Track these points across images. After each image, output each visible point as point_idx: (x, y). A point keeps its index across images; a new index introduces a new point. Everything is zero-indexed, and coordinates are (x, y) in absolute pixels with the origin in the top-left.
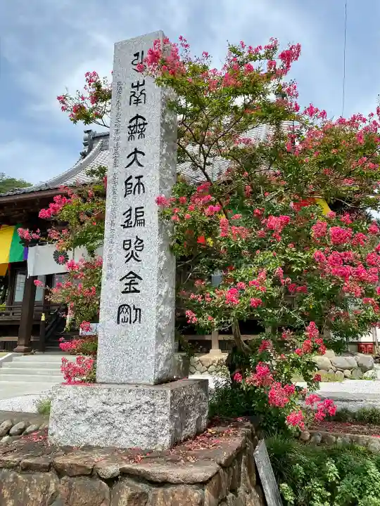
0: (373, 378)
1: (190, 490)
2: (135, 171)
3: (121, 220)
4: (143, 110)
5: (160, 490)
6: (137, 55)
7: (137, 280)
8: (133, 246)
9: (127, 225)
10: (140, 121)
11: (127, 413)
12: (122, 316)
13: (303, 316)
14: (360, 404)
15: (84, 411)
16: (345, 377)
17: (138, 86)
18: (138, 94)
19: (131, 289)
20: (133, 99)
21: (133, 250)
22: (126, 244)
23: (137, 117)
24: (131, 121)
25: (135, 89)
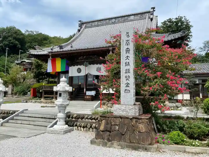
0: (180, 110)
1: (146, 120)
2: (128, 61)
3: (125, 72)
4: (129, 47)
5: (140, 120)
6: (127, 33)
7: (129, 84)
8: (127, 77)
9: (126, 73)
10: (128, 49)
11: (130, 110)
12: (126, 91)
13: (163, 92)
14: (175, 115)
15: (121, 109)
16: (172, 109)
17: (128, 41)
18: (128, 43)
19: (127, 86)
20: (127, 44)
21: (127, 78)
22: (126, 77)
23: (128, 48)
24: (126, 49)
25: (127, 42)
